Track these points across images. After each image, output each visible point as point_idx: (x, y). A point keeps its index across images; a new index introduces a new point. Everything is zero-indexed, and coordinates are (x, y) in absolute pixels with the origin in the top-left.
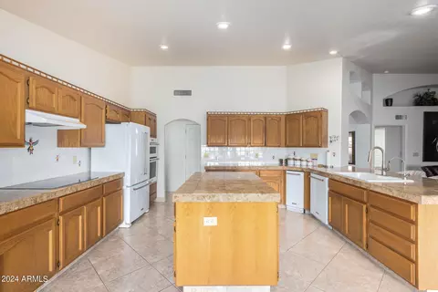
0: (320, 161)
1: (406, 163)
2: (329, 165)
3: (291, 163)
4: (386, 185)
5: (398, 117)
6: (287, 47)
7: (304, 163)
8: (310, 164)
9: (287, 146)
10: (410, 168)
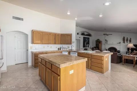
0: (70, 48)
1: (81, 48)
2: (72, 49)
3: (62, 49)
4: (92, 53)
5: (80, 37)
6: (69, 13)
7: (66, 49)
8: (68, 49)
9: (61, 44)
10: (81, 49)
